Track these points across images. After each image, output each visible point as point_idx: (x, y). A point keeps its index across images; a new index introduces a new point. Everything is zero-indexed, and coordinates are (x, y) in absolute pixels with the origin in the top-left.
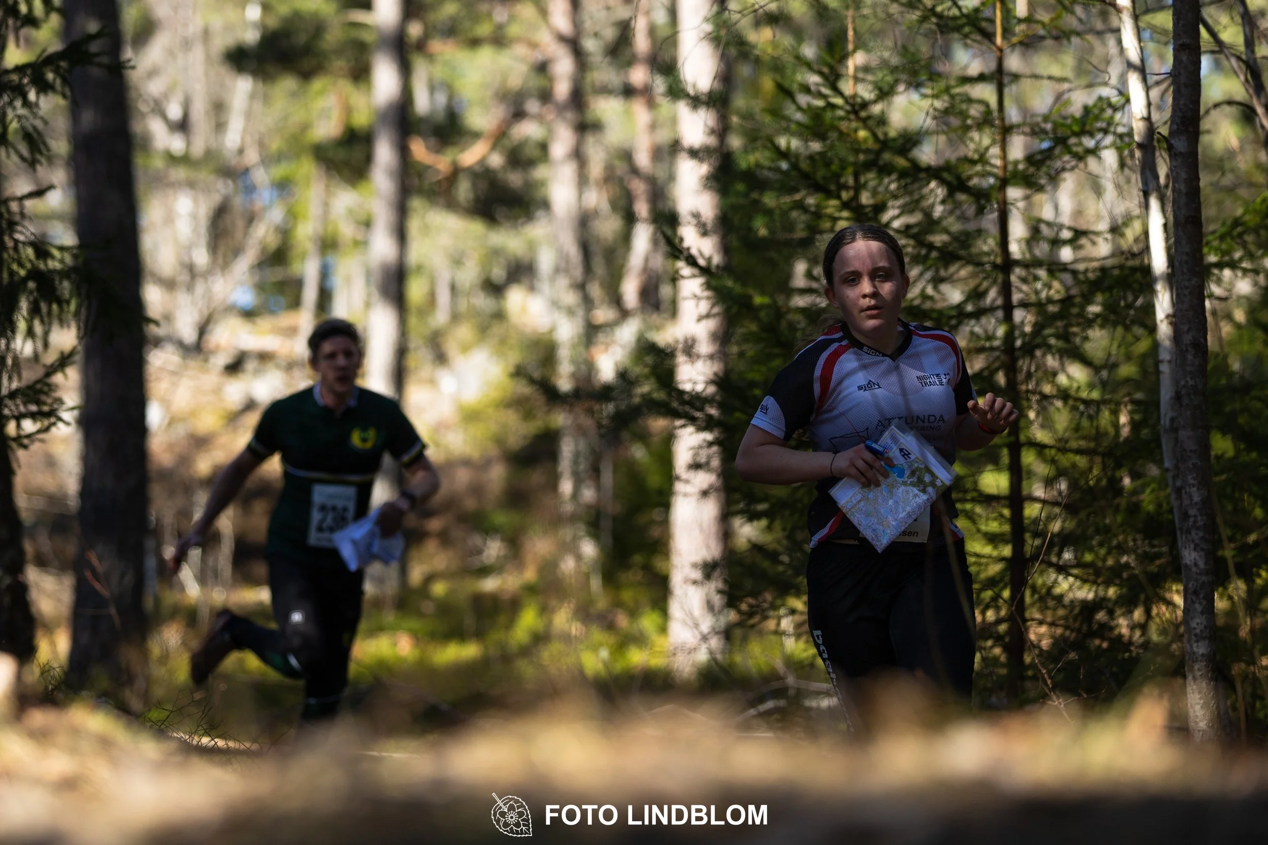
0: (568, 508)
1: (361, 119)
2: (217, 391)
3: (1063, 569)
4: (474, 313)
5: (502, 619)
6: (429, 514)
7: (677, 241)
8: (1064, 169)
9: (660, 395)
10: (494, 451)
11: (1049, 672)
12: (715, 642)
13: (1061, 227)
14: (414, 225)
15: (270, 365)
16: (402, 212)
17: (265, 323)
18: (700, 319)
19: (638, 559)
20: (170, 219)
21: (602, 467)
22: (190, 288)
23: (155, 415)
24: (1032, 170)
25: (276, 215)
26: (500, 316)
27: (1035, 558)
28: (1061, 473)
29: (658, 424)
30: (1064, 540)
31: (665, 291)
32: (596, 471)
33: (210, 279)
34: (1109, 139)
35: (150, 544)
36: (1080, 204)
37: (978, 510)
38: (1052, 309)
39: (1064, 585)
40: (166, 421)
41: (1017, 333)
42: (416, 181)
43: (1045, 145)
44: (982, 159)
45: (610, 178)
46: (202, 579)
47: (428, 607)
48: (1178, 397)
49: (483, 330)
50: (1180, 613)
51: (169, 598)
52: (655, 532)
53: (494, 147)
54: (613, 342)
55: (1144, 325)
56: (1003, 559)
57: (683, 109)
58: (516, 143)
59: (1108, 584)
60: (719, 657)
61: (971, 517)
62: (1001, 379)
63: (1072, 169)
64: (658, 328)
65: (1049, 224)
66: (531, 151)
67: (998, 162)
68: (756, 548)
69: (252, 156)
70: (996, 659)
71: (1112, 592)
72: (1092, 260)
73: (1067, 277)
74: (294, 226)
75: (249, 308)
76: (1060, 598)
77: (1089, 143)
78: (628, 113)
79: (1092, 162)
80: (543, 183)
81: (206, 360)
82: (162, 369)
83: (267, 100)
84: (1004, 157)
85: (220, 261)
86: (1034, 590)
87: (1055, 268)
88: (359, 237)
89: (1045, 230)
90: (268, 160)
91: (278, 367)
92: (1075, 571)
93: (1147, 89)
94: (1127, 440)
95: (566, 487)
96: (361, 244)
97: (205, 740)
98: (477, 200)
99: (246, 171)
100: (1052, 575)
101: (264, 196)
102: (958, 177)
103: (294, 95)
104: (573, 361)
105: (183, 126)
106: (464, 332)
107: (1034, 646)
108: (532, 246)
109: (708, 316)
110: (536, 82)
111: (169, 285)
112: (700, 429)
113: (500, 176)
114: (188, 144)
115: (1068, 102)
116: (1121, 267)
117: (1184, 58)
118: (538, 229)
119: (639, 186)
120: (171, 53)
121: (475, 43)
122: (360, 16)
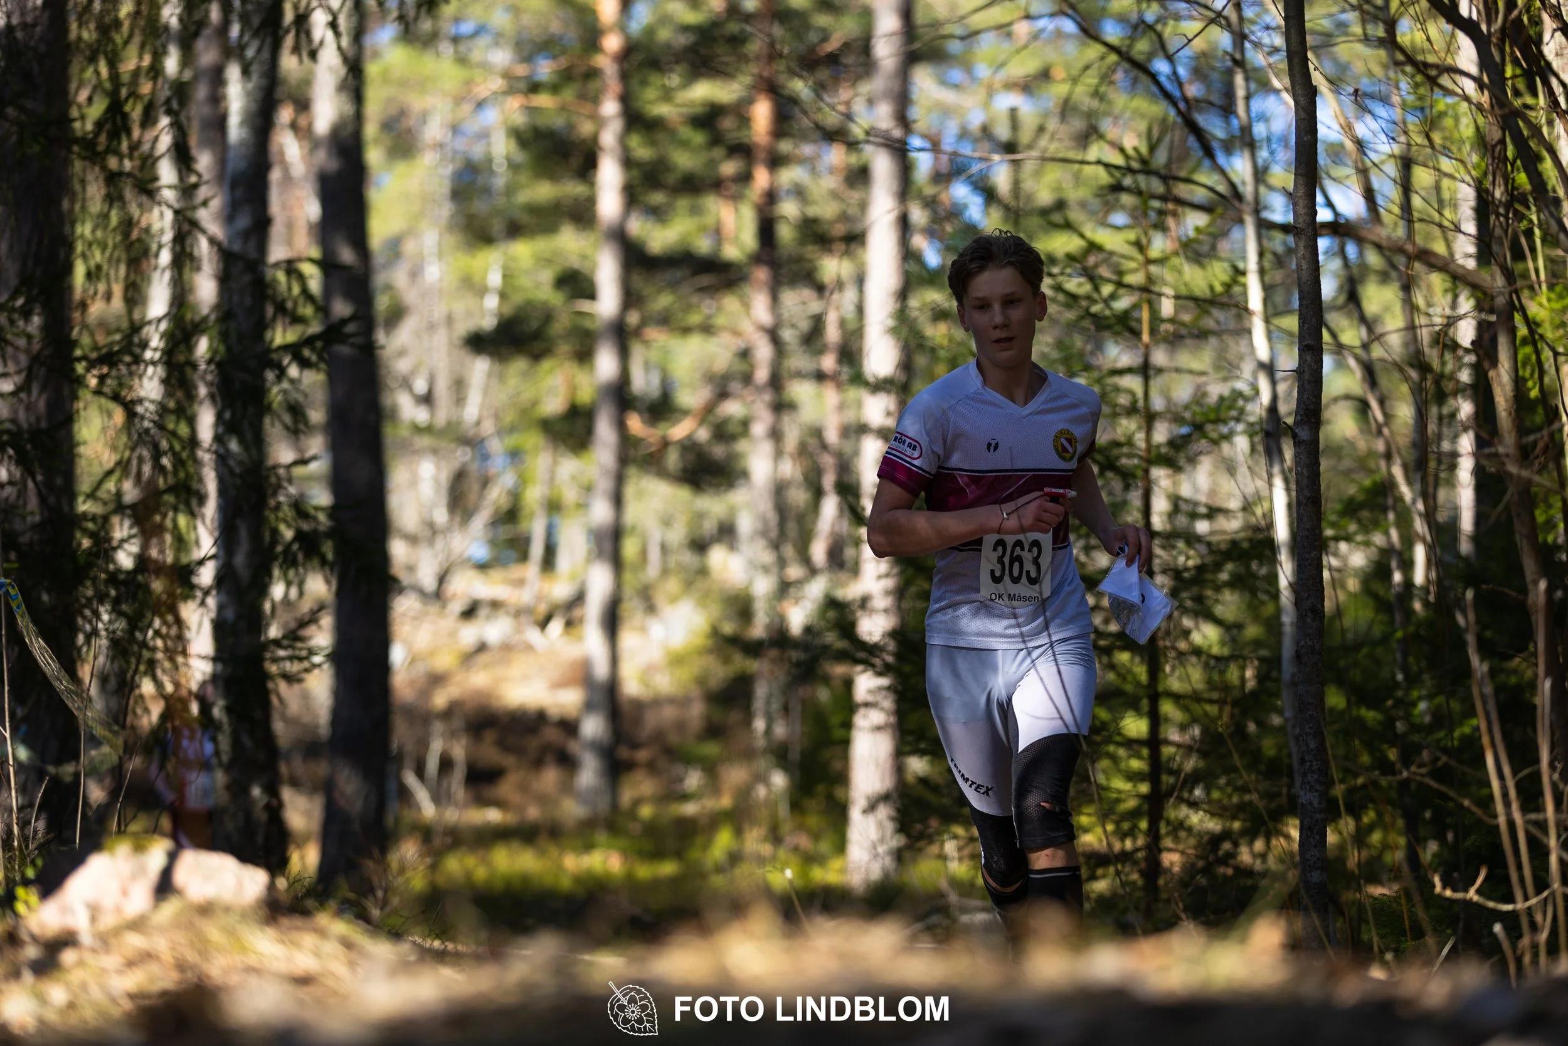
0: (760, 743)
1: (586, 395)
2: (453, 634)
3: (1194, 805)
4: (682, 568)
5: (699, 840)
6: (635, 746)
7: (859, 510)
8: (1201, 453)
9: (841, 644)
10: (695, 692)
11: (1180, 896)
12: (888, 862)
13: (1196, 504)
14: (630, 491)
15: (501, 612)
16: (620, 480)
17: (496, 574)
18: (880, 577)
19: (820, 788)
20: (414, 482)
21: (790, 707)
22: (431, 542)
23: (398, 655)
24: (1172, 453)
25: (507, 480)
26: (703, 572)
27: (1169, 794)
28: (1194, 720)
29: (839, 670)
30: (1195, 778)
31: (849, 552)
32: (786, 709)
33: (449, 535)
34: (1240, 427)
35: (391, 770)
36: (1215, 483)
37: (1122, 752)
38: (1188, 575)
39: (1196, 819)
40: (409, 660)
42: (632, 452)
43: (1184, 430)
44: (1130, 442)
45: (803, 451)
46: (437, 799)
47: (635, 828)
48: (1298, 656)
49: (688, 585)
50: (1296, 847)
51: (408, 815)
52: (837, 765)
53: (701, 423)
54: (803, 597)
55: (1267, 592)
56: (1144, 797)
58: (720, 420)
59: (1234, 818)
60: (892, 873)
61: (1113, 758)
63: (1209, 453)
64: (843, 585)
65: (1186, 501)
66: (732, 428)
67: (1142, 445)
68: (923, 781)
69: (488, 427)
70: (1134, 883)
71: (1237, 825)
72: (1224, 532)
73: (1203, 549)
74: (524, 489)
75: (483, 561)
76: (1189, 830)
77: (1225, 430)
78: (819, 396)
79: (1225, 447)
80: (742, 456)
81: (444, 607)
82: (404, 615)
83: (502, 378)
84: (1148, 439)
85: (458, 519)
86: (1168, 823)
87: (1192, 539)
88: (581, 501)
89: (1183, 506)
90: (503, 431)
91: (507, 613)
92: (1204, 806)
93: (1274, 383)
94: (1253, 693)
95: (760, 724)
96: (583, 506)
97: (437, 944)
98: (685, 470)
99: (482, 441)
100: (1184, 811)
101: (498, 462)
102: (1108, 458)
103: (525, 375)
104: (768, 615)
105: (427, 399)
106: (673, 585)
107: (1168, 871)
108: (733, 511)
109: (887, 575)
110: (740, 367)
111: (412, 540)
112: (880, 674)
113: (706, 448)
114: (432, 415)
115: (1205, 394)
116: (1250, 540)
117: (1308, 358)
118: (738, 497)
119: (828, 461)
120: (418, 335)
121: (686, 331)
122: (585, 306)
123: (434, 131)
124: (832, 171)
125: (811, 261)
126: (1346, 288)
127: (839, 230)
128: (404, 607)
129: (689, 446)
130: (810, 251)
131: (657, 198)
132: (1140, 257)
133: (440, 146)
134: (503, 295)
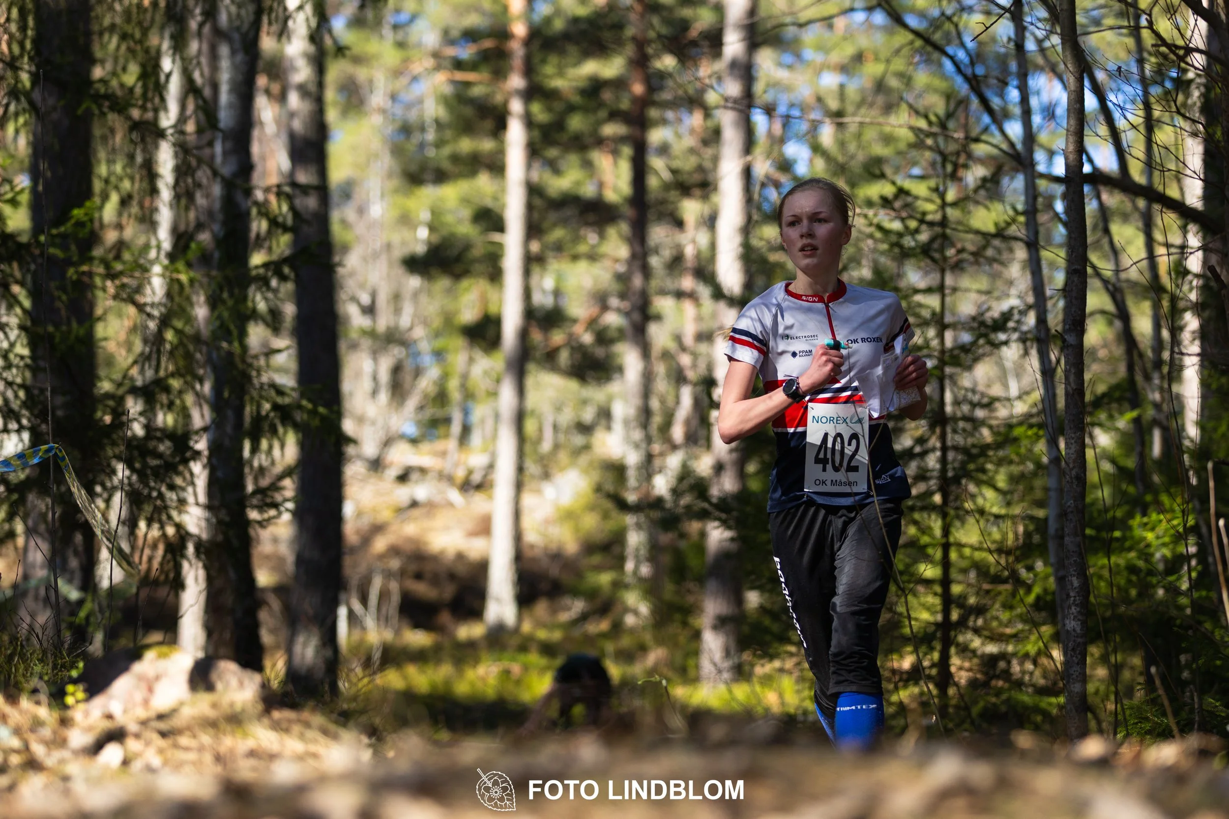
0: (631, 580)
2: (391, 493)
3: (977, 631)
4: (570, 445)
8: (984, 355)
9: (699, 505)
14: (529, 382)
15: (427, 476)
17: (425, 447)
19: (678, 617)
20: (358, 375)
22: (374, 422)
23: (349, 509)
25: (433, 373)
26: (588, 448)
27: (957, 624)
29: (696, 526)
30: (978, 610)
31: (702, 433)
34: (1015, 336)
35: (343, 596)
37: (921, 589)
38: (975, 451)
39: (976, 643)
40: (356, 514)
41: (949, 466)
42: (530, 352)
45: (666, 353)
46: (378, 622)
47: (534, 646)
48: (1064, 514)
49: (575, 457)
51: (356, 635)
53: (587, 330)
54: (665, 467)
56: (936, 624)
57: (722, 306)
58: (601, 328)
59: (1007, 643)
61: (915, 595)
62: (937, 498)
63: (991, 354)
64: (696, 459)
66: (613, 334)
67: (938, 349)
68: (761, 610)
69: (419, 333)
70: (931, 693)
71: (1010, 648)
72: (1001, 418)
74: (447, 381)
75: (413, 437)
76: (974, 652)
78: (680, 308)
79: (1004, 349)
80: (619, 355)
81: (382, 472)
82: (352, 477)
84: (941, 344)
85: (395, 404)
86: (958, 645)
87: (977, 424)
88: (491, 390)
90: (430, 336)
91: (432, 478)
94: (1023, 544)
95: (630, 566)
96: (493, 394)
98: (573, 366)
100: (969, 635)
101: (427, 360)
103: (449, 291)
104: (637, 479)
105: (370, 310)
106: (563, 457)
107: (956, 684)
108: (610, 400)
110: (618, 286)
111: (360, 420)
112: (726, 527)
113: (590, 350)
114: (375, 323)
115: (989, 309)
117: (1076, 279)
118: (615, 387)
119: (685, 360)
120: (365, 259)
121: (575, 258)
122: (496, 237)
123: (378, 99)
124: (692, 131)
125: (673, 203)
126: (1101, 225)
127: (697, 178)
128: (353, 471)
129: (578, 349)
130: (673, 194)
131: (552, 152)
132: (938, 201)
133: (383, 111)
134: (432, 228)
